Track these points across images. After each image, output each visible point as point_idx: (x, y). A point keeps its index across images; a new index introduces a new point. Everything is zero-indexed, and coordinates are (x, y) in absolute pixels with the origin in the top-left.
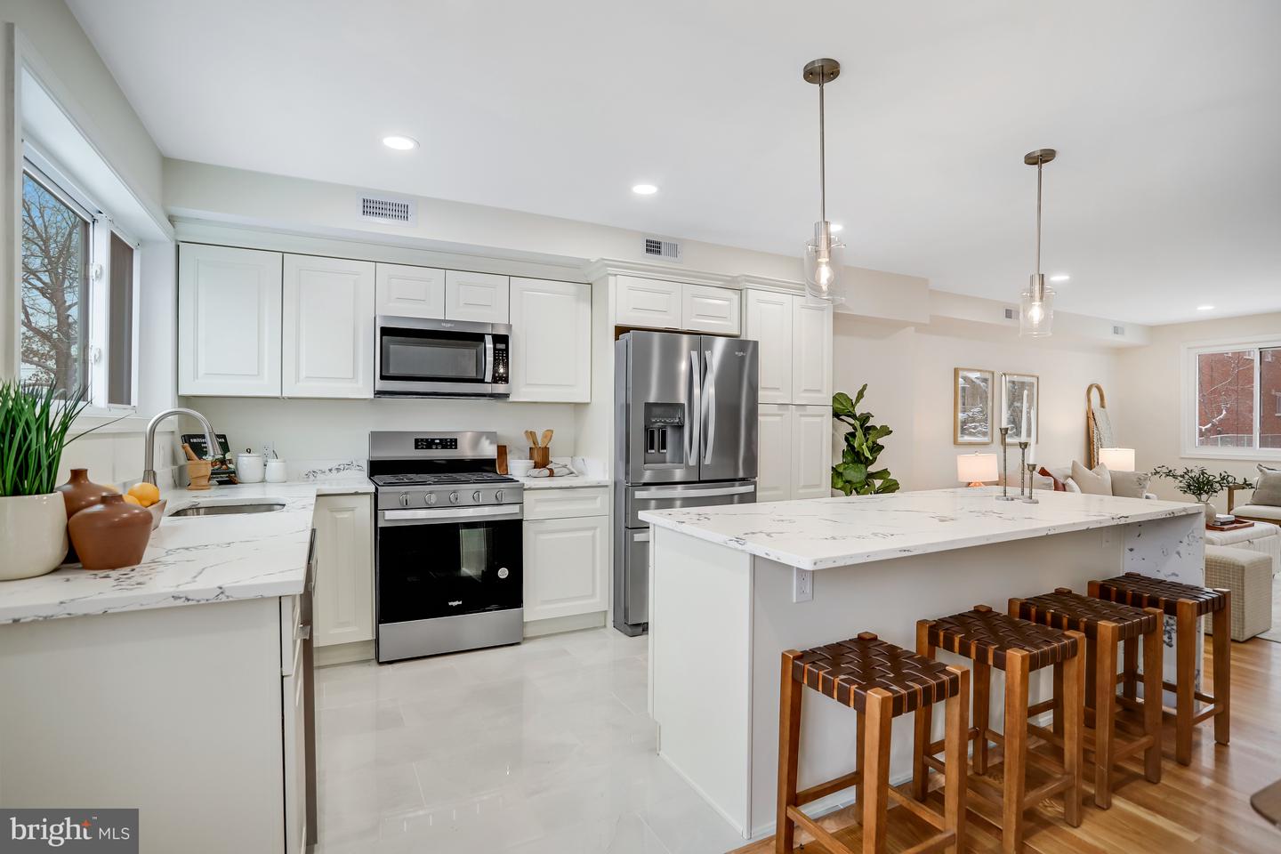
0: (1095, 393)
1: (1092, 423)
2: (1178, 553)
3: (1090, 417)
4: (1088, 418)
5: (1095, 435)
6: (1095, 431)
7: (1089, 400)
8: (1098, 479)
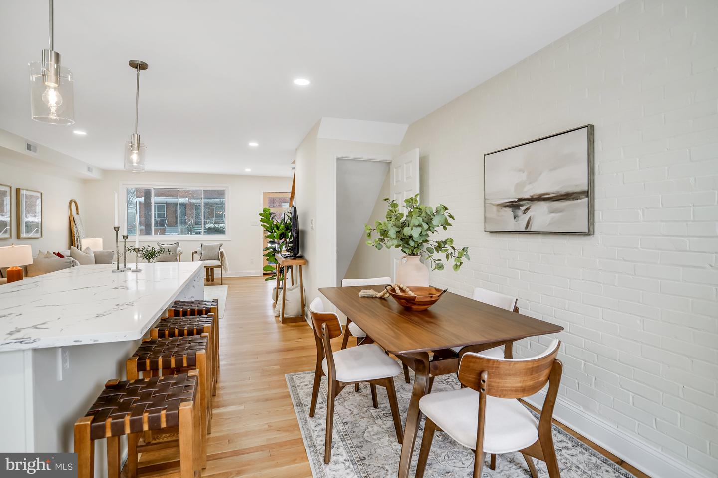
0: (73, 205)
1: (73, 223)
2: (194, 287)
3: (71, 221)
4: (70, 222)
5: (75, 231)
6: (75, 229)
7: (71, 209)
8: (88, 256)
